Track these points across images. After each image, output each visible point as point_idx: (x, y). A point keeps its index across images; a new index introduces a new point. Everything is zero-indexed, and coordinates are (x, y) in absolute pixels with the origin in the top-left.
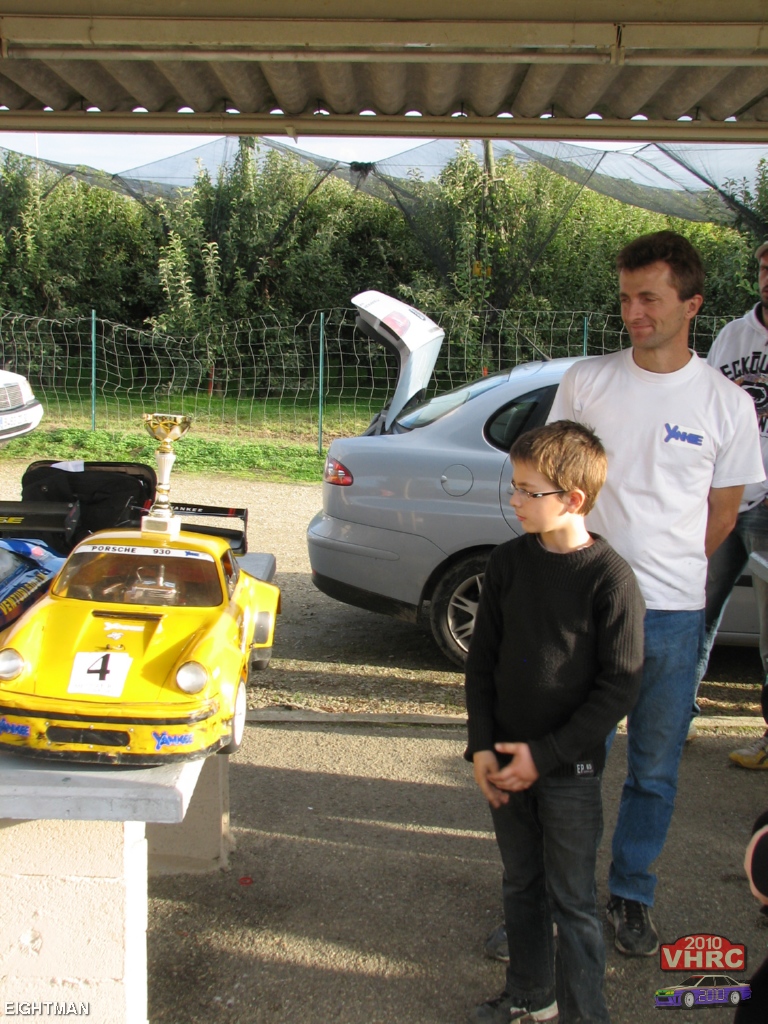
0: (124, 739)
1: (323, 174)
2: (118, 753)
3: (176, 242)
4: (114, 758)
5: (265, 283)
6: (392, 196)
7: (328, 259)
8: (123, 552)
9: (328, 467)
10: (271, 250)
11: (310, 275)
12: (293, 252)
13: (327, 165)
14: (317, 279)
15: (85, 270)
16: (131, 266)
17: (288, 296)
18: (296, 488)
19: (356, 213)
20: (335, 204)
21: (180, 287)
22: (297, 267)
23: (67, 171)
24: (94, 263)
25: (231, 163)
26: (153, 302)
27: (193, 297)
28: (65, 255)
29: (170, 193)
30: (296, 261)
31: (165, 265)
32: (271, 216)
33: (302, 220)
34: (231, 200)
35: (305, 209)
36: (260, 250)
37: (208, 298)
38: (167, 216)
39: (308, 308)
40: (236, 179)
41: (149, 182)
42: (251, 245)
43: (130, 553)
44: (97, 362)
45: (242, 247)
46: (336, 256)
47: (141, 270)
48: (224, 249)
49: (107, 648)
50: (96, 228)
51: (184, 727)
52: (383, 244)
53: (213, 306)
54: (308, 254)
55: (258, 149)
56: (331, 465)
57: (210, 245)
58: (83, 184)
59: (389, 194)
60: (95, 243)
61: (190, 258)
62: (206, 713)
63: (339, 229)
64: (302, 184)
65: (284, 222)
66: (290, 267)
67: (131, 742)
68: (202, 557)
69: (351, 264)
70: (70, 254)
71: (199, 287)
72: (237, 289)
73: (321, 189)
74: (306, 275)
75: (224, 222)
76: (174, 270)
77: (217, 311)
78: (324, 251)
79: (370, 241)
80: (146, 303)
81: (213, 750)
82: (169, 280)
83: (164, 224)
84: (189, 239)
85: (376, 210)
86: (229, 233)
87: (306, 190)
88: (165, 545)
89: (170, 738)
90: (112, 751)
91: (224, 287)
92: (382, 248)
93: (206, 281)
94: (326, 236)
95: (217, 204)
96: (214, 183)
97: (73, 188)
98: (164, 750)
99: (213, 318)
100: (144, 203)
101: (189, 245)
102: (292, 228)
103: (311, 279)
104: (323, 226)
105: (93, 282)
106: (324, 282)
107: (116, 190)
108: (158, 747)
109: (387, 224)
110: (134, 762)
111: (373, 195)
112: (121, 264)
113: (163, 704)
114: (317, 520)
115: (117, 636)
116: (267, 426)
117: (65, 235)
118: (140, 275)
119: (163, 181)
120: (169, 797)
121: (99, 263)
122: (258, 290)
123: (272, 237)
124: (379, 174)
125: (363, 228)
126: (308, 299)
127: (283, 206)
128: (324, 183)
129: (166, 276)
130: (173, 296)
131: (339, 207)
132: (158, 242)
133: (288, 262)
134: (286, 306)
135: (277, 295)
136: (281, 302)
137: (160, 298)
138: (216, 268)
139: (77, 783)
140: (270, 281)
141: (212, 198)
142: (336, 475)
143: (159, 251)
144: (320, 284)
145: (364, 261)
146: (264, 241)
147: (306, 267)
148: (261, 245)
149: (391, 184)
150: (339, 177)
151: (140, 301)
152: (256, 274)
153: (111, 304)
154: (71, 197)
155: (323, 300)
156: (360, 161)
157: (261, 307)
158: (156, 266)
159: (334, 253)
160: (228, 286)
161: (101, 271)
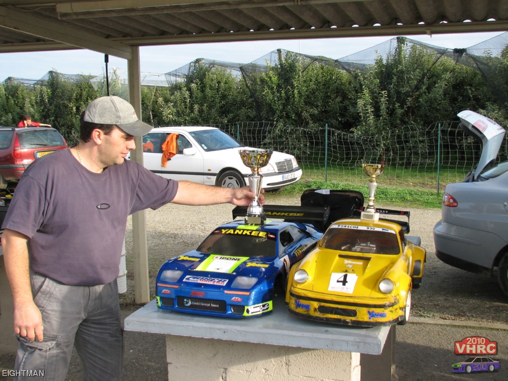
0: (354, 313)
1: (439, 55)
2: (351, 320)
3: (366, 91)
4: (349, 322)
5: (410, 110)
6: (475, 65)
7: (441, 97)
8: (353, 228)
9: (445, 198)
10: (413, 94)
11: (432, 106)
12: (424, 94)
13: (441, 51)
14: (436, 108)
15: (322, 106)
16: (343, 103)
17: (421, 116)
18: (426, 211)
19: (456, 74)
20: (446, 70)
21: (368, 113)
22: (426, 102)
23: (314, 59)
24: (326, 102)
25: (393, 52)
26: (354, 121)
27: (374, 118)
28: (312, 99)
29: (363, 68)
30: (425, 99)
31: (360, 102)
32: (413, 77)
33: (429, 78)
34: (393, 70)
35: (430, 73)
36: (407, 94)
37: (381, 118)
38: (362, 79)
39: (431, 122)
40: (395, 60)
41: (353, 63)
42: (403, 92)
43: (356, 229)
44: (328, 149)
45: (398, 93)
46: (446, 96)
47: (348, 106)
48: (389, 94)
49: (346, 271)
50: (327, 86)
51: (383, 309)
52: (470, 89)
53: (384, 122)
54: (431, 95)
55: (407, 45)
56: (446, 197)
57: (383, 92)
58: (321, 65)
59: (474, 64)
60: (327, 93)
61: (372, 99)
62: (393, 303)
63: (448, 83)
64: (428, 61)
65: (420, 80)
66: (423, 102)
67: (357, 315)
68: (390, 231)
69: (453, 100)
70: (315, 98)
71: (377, 113)
72: (396, 113)
73: (438, 63)
74: (430, 106)
75: (389, 81)
76: (365, 105)
77: (386, 125)
78: (440, 94)
79: (463, 88)
80: (350, 121)
81: (395, 322)
82: (362, 110)
83: (360, 82)
84: (372, 90)
85: (467, 72)
86: (392, 86)
87: (431, 64)
88: (371, 225)
89: (375, 314)
90: (348, 319)
91: (389, 112)
92: (470, 92)
93: (380, 110)
94: (441, 86)
95: (386, 72)
96: (384, 62)
97: (317, 67)
98: (372, 320)
99: (384, 128)
100: (350, 73)
101: (372, 92)
102: (423, 83)
103: (433, 108)
104: (439, 81)
105: (326, 112)
106: (439, 110)
107: (337, 67)
108: (370, 318)
109: (472, 79)
110: (359, 325)
111: (465, 65)
112: (339, 103)
113: (372, 298)
114: (439, 224)
115: (350, 266)
116: (411, 181)
117: (312, 89)
118: (348, 108)
119: (360, 63)
120: (375, 342)
121: (328, 102)
122: (406, 114)
123: (413, 87)
124: (469, 54)
125: (460, 82)
126: (431, 118)
127: (419, 72)
128: (440, 60)
129: (361, 108)
130: (364, 118)
131: (447, 71)
132: (357, 92)
133: (421, 100)
134: (420, 122)
135: (416, 116)
136: (418, 120)
137: (357, 119)
138: (386, 104)
139: (332, 333)
140: (412, 110)
141: (383, 70)
142: (449, 202)
143: (357, 96)
144: (437, 110)
145: (460, 98)
146: (409, 90)
147: (431, 102)
148: (408, 92)
149: (475, 59)
150: (448, 56)
151: (348, 120)
152: (405, 106)
153: (334, 122)
154: (315, 71)
155: (439, 118)
156: (458, 48)
157: (408, 122)
158: (356, 104)
159: (445, 95)
160: (391, 112)
161: (329, 106)
